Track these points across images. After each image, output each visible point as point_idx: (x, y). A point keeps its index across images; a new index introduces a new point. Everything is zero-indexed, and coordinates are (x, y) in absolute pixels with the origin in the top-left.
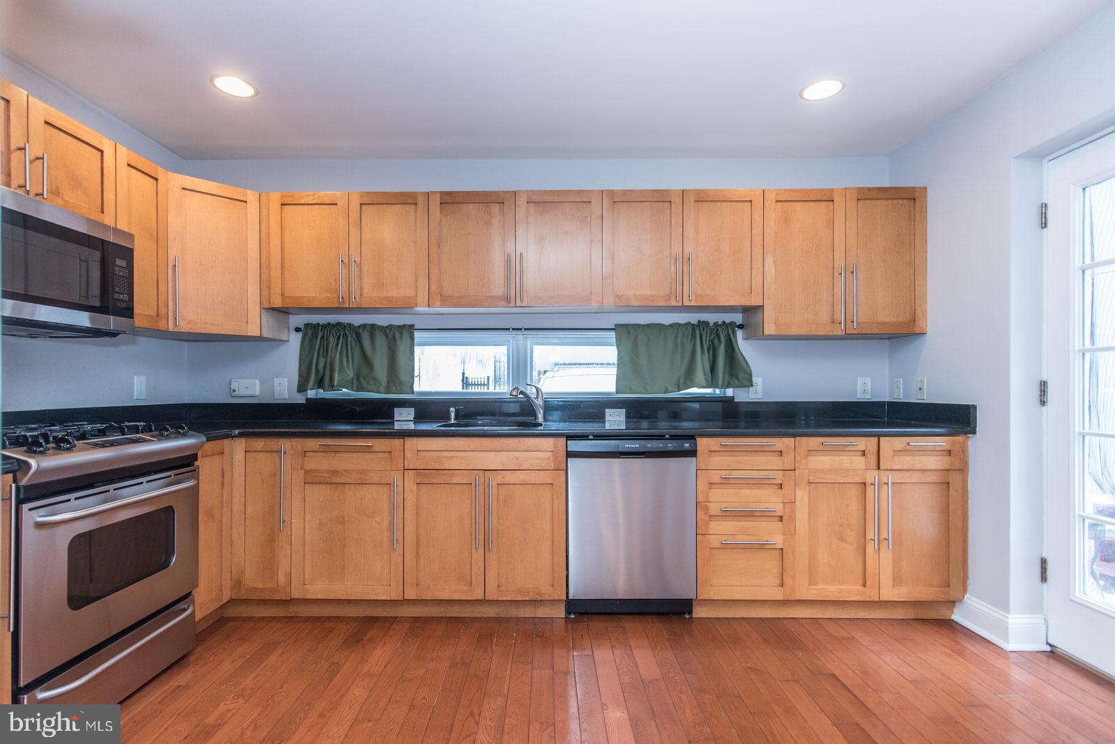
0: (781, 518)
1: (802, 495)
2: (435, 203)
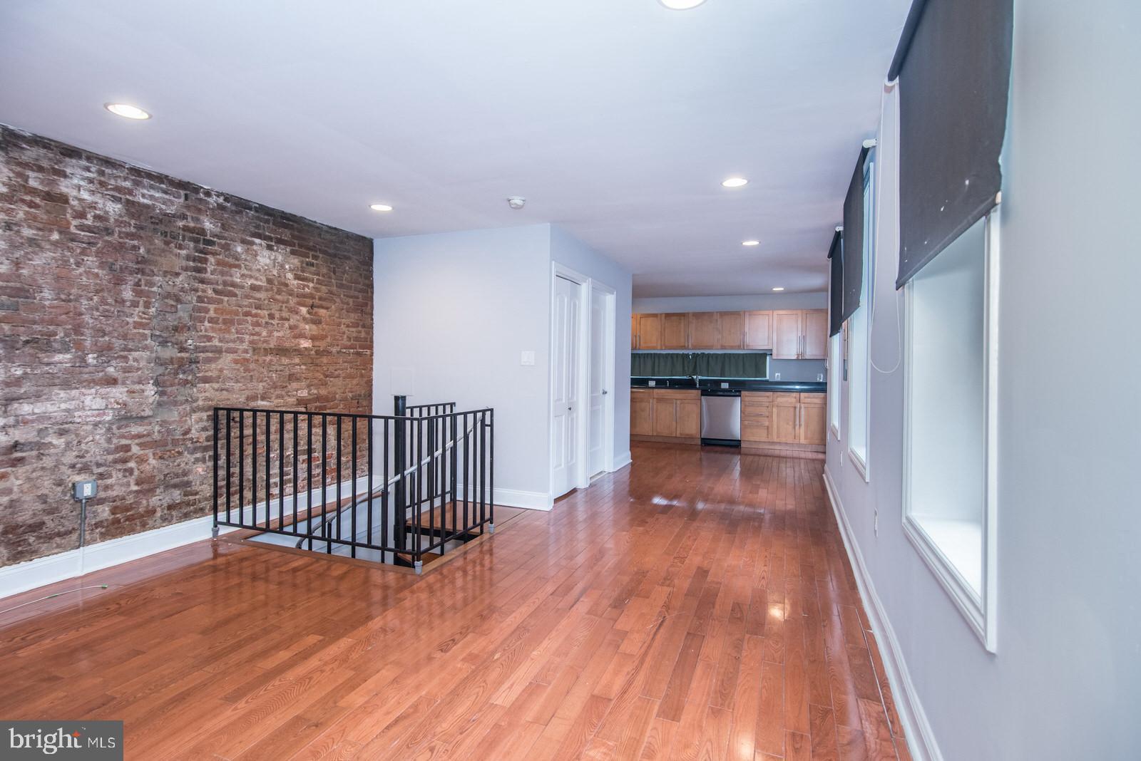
0: (768, 417)
1: (775, 410)
2: (663, 316)
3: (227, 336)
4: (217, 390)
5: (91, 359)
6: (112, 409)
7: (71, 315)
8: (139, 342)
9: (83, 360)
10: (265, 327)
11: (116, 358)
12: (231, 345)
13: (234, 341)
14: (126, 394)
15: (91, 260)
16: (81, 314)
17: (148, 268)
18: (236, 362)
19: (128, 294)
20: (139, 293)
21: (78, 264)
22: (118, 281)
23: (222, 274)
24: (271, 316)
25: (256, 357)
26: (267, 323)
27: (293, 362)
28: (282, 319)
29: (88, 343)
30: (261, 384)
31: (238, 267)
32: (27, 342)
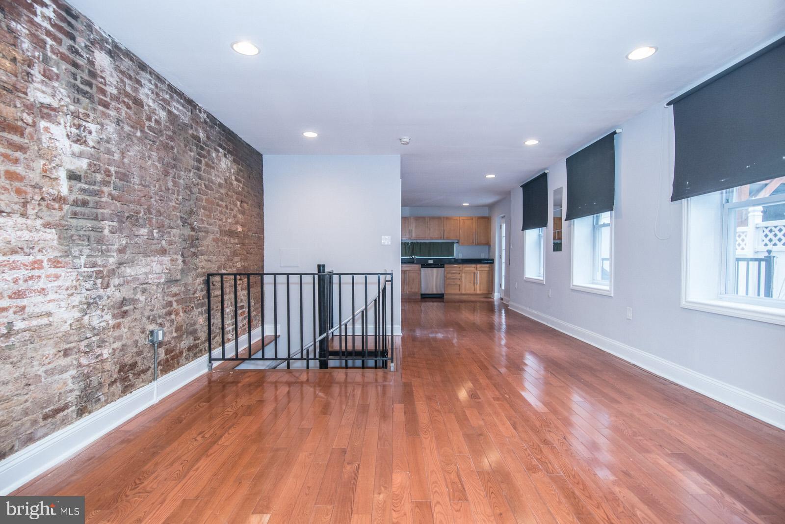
0: (459, 279)
1: (463, 275)
3: (210, 220)
4: (206, 261)
5: (155, 233)
6: (164, 273)
7: (147, 197)
8: (175, 221)
9: (152, 234)
10: (224, 215)
11: (166, 234)
12: (212, 227)
13: (213, 224)
14: (170, 262)
15: (154, 155)
16: (151, 197)
17: (178, 165)
18: (214, 240)
19: (170, 184)
20: (175, 184)
21: (149, 158)
22: (166, 173)
23: (207, 173)
24: (227, 207)
26: (225, 212)
27: (235, 242)
28: (231, 209)
29: (154, 221)
30: (223, 257)
31: (214, 168)
32: (128, 217)
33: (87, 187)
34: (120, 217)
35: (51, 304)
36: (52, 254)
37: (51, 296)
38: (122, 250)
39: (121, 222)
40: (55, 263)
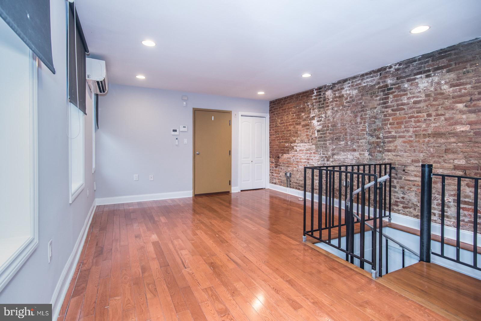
3: (399, 130)
4: (394, 156)
5: (349, 143)
6: (355, 159)
7: (344, 130)
8: (362, 136)
9: (347, 143)
10: (424, 122)
11: (355, 143)
12: (402, 134)
13: (403, 132)
14: (359, 155)
15: (349, 112)
16: (346, 129)
17: (365, 109)
18: (404, 142)
19: (359, 120)
20: (362, 119)
21: (346, 114)
22: (356, 116)
23: (397, 101)
24: (429, 115)
25: (417, 139)
26: (425, 120)
27: (449, 141)
28: (437, 115)
29: (348, 138)
30: (422, 154)
31: (406, 94)
32: (336, 139)
33: (322, 132)
34: (332, 139)
35: (314, 163)
36: (314, 151)
37: (314, 161)
38: (333, 150)
39: (333, 140)
40: (314, 153)
